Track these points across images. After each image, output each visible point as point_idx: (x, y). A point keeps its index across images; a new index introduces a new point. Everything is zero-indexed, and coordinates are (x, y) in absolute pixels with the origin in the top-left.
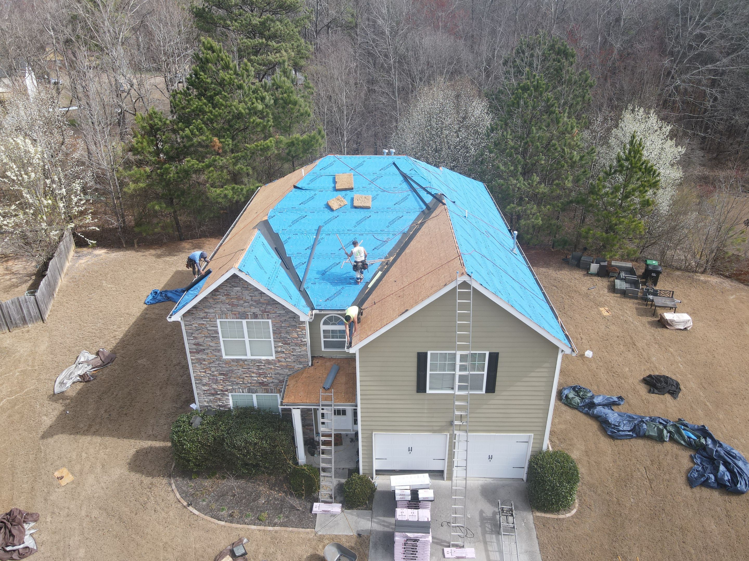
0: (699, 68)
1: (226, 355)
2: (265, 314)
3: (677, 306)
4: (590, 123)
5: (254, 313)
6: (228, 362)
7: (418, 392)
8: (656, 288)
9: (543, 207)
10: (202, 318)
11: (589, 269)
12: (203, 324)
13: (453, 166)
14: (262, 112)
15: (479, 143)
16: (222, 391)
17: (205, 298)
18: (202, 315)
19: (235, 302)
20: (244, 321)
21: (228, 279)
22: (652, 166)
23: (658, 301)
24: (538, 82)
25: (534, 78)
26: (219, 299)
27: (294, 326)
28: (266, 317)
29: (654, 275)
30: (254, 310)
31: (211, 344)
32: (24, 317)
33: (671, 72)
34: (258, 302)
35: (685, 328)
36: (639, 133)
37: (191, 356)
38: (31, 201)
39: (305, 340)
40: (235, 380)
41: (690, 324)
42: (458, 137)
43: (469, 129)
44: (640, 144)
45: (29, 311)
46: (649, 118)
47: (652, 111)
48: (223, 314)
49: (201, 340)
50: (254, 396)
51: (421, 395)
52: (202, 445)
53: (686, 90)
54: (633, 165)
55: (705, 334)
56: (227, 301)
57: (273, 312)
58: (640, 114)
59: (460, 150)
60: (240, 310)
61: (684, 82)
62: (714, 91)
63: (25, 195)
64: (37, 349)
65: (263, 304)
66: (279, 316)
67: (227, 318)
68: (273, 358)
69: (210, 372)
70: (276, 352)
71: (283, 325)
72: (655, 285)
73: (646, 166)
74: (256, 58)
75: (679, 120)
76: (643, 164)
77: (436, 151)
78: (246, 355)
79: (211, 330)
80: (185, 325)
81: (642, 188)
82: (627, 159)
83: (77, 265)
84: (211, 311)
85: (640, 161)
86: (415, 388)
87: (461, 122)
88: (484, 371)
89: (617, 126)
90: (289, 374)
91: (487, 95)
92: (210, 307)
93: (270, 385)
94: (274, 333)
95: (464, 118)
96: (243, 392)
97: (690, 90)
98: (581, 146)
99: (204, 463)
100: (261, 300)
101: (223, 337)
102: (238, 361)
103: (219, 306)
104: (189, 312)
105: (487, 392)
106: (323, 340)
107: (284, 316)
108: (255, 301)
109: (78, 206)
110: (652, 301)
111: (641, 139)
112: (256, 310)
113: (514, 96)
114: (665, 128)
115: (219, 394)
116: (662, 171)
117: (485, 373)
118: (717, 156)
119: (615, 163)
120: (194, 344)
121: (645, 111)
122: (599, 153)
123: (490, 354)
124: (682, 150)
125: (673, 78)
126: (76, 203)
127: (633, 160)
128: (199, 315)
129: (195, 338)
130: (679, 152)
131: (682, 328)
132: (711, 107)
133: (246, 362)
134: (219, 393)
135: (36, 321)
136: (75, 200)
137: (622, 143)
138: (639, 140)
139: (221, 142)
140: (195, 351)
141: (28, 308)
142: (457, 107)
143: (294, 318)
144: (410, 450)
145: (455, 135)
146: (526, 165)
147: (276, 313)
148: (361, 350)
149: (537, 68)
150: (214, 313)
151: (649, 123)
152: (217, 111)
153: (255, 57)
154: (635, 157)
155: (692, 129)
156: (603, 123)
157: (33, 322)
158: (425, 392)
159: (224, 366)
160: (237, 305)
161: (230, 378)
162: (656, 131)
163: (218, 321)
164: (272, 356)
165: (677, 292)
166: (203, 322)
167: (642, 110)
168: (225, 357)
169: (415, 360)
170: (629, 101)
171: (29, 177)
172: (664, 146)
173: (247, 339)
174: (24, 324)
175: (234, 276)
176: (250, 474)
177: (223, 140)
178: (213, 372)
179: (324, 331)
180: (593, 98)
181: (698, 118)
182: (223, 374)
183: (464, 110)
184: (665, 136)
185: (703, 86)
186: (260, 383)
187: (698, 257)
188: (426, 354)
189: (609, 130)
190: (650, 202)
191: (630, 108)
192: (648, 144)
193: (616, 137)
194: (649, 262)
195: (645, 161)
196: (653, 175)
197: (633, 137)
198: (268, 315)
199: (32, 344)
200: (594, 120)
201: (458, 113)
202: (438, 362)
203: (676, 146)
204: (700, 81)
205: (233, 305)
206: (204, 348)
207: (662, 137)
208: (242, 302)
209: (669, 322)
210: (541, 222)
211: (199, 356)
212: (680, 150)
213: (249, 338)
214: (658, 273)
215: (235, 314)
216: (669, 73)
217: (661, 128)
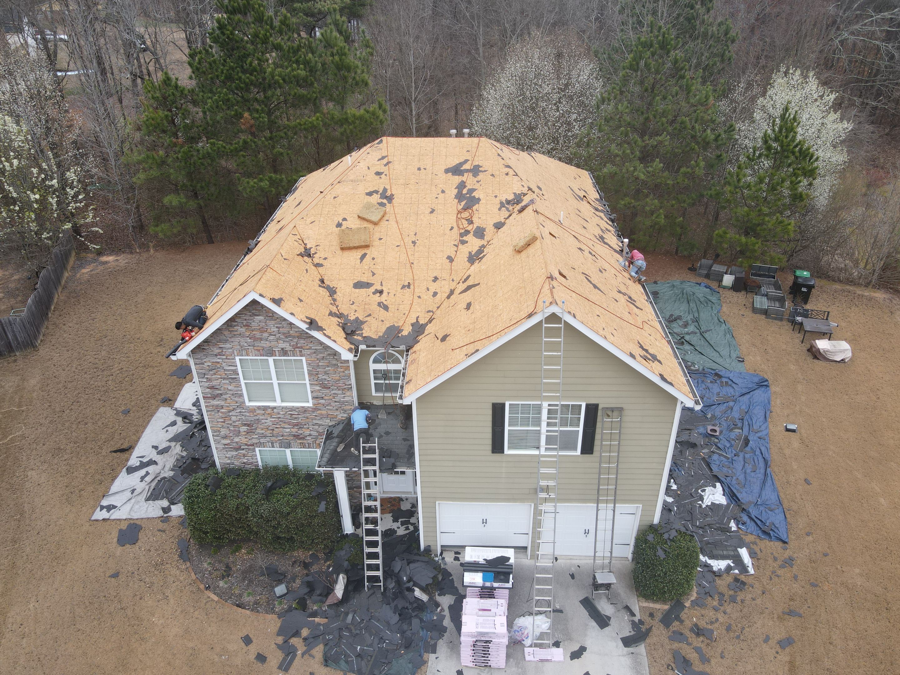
0: (872, 16)
1: (250, 401)
2: (297, 350)
3: (833, 332)
4: (729, 90)
5: (282, 349)
6: (253, 410)
7: (493, 452)
8: (808, 307)
9: (665, 202)
10: (216, 355)
11: (721, 281)
12: (219, 363)
13: (552, 149)
14: (305, 80)
15: (585, 119)
16: (246, 445)
17: (218, 329)
18: (217, 351)
19: (258, 334)
20: (271, 360)
21: (247, 305)
22: (809, 149)
23: (809, 324)
24: (664, 37)
25: (659, 31)
26: (236, 331)
27: (335, 365)
28: (298, 354)
29: (804, 289)
30: (282, 345)
31: (230, 388)
32: (10, 343)
33: (836, 21)
34: (287, 335)
35: (842, 360)
36: (793, 104)
37: (205, 402)
38: (15, 195)
39: (349, 383)
40: (263, 431)
41: (849, 355)
42: (558, 111)
43: (572, 100)
44: (795, 119)
45: (15, 336)
46: (807, 83)
47: (811, 74)
48: (242, 351)
49: (214, 383)
50: (288, 451)
51: (497, 456)
52: (222, 515)
53: (855, 44)
54: (785, 147)
55: (867, 368)
56: (248, 334)
57: (308, 347)
58: (795, 79)
59: (560, 127)
60: (264, 345)
61: (852, 33)
62: (890, 46)
63: (6, 187)
64: (26, 383)
65: (294, 337)
66: (315, 353)
67: (248, 355)
68: (310, 404)
69: (230, 422)
70: (313, 398)
71: (320, 364)
72: (806, 303)
73: (801, 149)
74: (302, 7)
75: (845, 86)
76: (796, 146)
77: (531, 129)
78: (275, 401)
79: (228, 370)
80: (196, 364)
81: (794, 178)
82: (776, 139)
83: (78, 275)
84: (228, 346)
85: (793, 141)
86: (490, 448)
87: (563, 91)
88: (578, 426)
89: (764, 94)
90: (330, 424)
91: (596, 54)
92: (226, 341)
93: (308, 438)
94: (310, 374)
95: (567, 85)
96: (273, 447)
97: (860, 44)
98: (717, 122)
99: (225, 536)
100: (291, 332)
101: (244, 379)
102: (265, 408)
103: (237, 340)
104: (199, 348)
105: (582, 453)
106: (373, 382)
107: (321, 353)
108: (284, 334)
109: (76, 202)
110: (801, 324)
111: (796, 112)
112: (286, 346)
113: (632, 55)
114: (828, 95)
115: (243, 449)
116: (820, 153)
117: (581, 429)
118: (890, 131)
119: (760, 143)
120: (208, 388)
121: (802, 74)
122: (739, 130)
123: (588, 406)
124: (848, 126)
125: (838, 28)
126: (73, 197)
127: (785, 140)
128: (212, 351)
129: (209, 380)
130: (844, 130)
131: (839, 360)
132: (886, 67)
133: (275, 410)
134: (242, 447)
135: (25, 348)
136: (72, 193)
137: (770, 116)
138: (794, 113)
139: (254, 118)
140: (209, 395)
141: (13, 332)
142: (558, 70)
143: (335, 355)
144: (485, 522)
145: (554, 108)
146: (645, 147)
147: (310, 348)
148: (419, 400)
149: (662, 16)
150: (231, 348)
151: (807, 89)
152: (248, 78)
153: (300, 4)
154: (787, 137)
155: (860, 96)
156: (747, 89)
157: (22, 349)
158: (503, 452)
159: (248, 414)
160: (261, 339)
161: (256, 429)
162: (816, 100)
163: (237, 358)
164: (308, 402)
165: (834, 311)
166: (219, 360)
167: (798, 72)
168: (248, 404)
169: (489, 412)
170: (782, 61)
171: (12, 165)
172: (825, 121)
173: (275, 382)
174: (9, 352)
175: (254, 302)
176: (284, 549)
177: (257, 115)
178: (234, 422)
179: (375, 371)
180: (734, 56)
181: (867, 82)
182: (248, 425)
183: (567, 74)
184: (827, 107)
185: (876, 40)
186: (294, 436)
187: (862, 265)
188: (503, 405)
189: (753, 100)
190: (804, 196)
191: (783, 69)
192: (804, 119)
193: (763, 108)
194: (798, 273)
195: (800, 142)
196: (810, 160)
197: (786, 109)
198: (301, 351)
199: (19, 377)
200: (735, 86)
201: (559, 78)
202: (520, 415)
203: (842, 120)
204: (873, 33)
205: (255, 339)
206: (219, 392)
207: (822, 107)
208: (265, 335)
209: (821, 351)
210: (663, 221)
211: (215, 402)
212: (846, 126)
213: (278, 379)
214: (810, 288)
215: (259, 350)
216: (834, 22)
217: (821, 97)
